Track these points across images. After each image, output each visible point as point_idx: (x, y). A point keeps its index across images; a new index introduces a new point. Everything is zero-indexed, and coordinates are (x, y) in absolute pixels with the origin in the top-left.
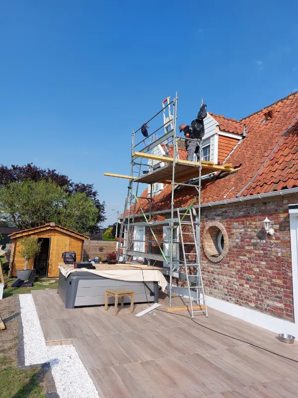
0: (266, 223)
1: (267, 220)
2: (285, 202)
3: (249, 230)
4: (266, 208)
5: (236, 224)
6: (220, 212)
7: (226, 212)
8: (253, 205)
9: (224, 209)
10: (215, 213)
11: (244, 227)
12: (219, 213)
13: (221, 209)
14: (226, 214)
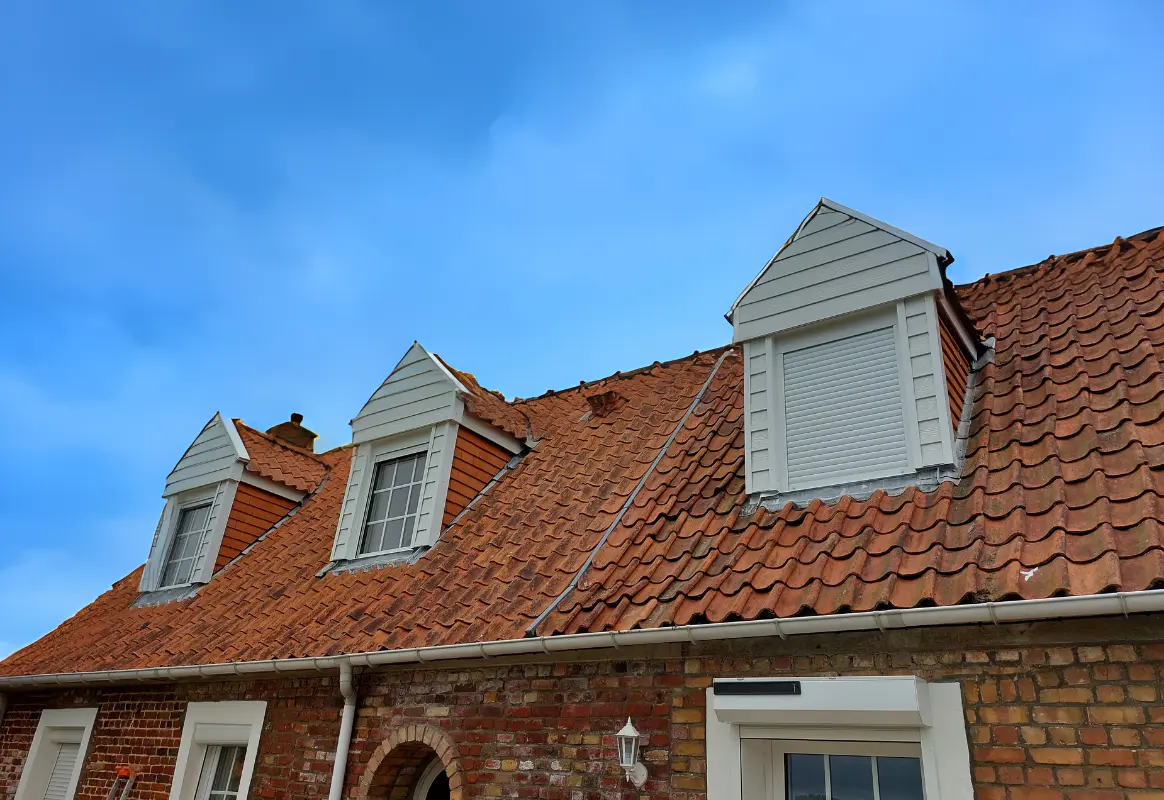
0: (629, 740)
1: (628, 730)
2: (691, 668)
3: (556, 765)
4: (622, 684)
5: (503, 739)
6: (449, 688)
7: (470, 687)
8: (577, 669)
9: (463, 678)
10: (427, 690)
11: (536, 754)
12: (441, 690)
13: (452, 678)
14: (472, 696)
